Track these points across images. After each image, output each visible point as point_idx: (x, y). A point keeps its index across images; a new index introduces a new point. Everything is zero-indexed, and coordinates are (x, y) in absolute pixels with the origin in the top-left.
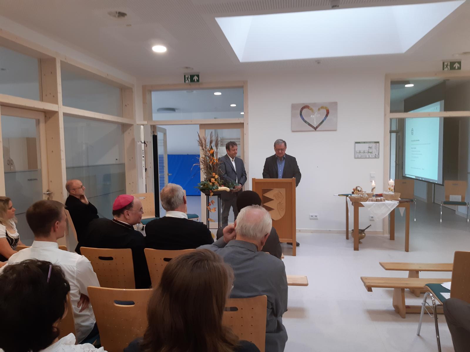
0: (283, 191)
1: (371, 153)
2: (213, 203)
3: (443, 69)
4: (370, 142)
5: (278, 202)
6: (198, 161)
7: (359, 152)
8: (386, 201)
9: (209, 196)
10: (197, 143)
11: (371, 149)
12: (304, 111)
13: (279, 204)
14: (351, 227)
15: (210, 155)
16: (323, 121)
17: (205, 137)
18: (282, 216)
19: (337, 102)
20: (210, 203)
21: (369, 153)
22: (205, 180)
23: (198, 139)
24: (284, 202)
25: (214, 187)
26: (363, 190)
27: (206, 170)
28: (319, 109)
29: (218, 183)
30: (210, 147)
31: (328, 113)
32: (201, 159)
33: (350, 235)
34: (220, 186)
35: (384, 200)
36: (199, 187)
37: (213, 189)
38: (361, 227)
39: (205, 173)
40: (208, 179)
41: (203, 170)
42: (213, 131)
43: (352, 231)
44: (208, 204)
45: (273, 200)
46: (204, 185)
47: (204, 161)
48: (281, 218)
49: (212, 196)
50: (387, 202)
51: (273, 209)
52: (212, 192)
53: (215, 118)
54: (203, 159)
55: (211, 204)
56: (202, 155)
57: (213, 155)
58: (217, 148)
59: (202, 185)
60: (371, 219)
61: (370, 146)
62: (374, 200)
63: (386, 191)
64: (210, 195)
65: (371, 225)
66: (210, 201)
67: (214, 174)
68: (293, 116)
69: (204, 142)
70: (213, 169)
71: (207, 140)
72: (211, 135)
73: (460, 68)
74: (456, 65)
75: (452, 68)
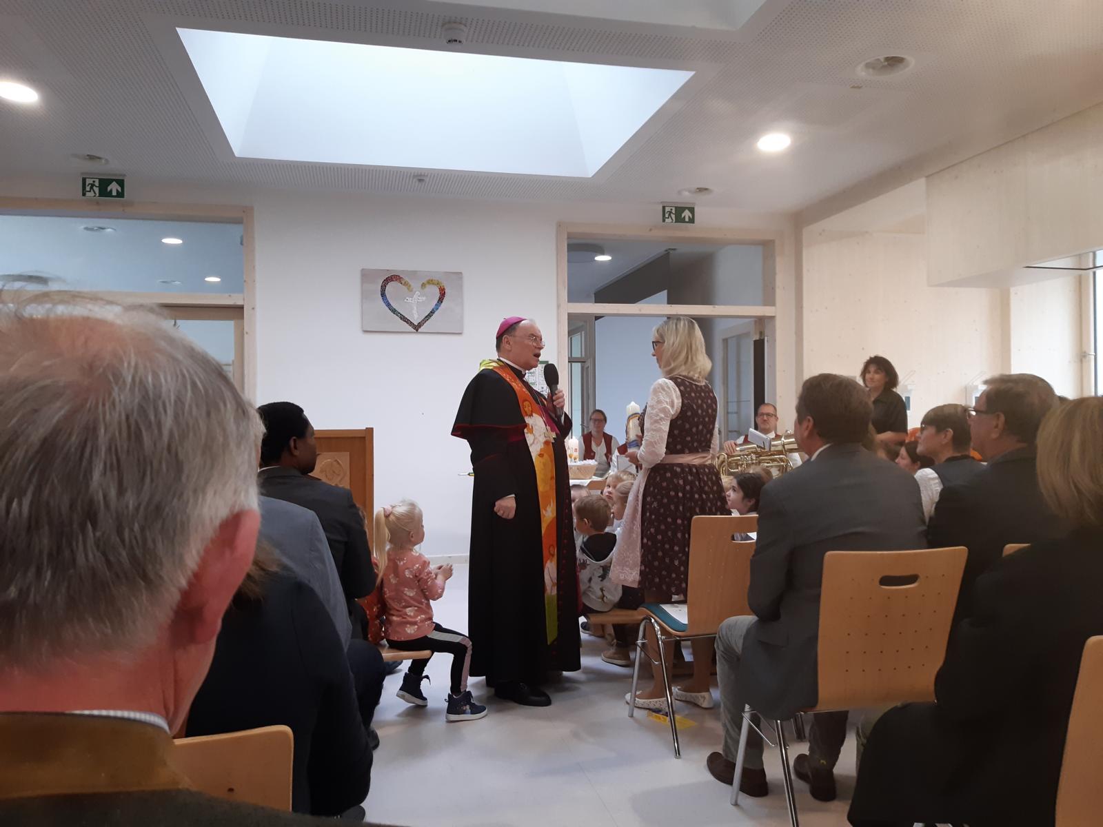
0: (344, 459)
3: (664, 221)
11: (533, 376)
12: (390, 287)
16: (432, 312)
19: (461, 273)
24: (346, 484)
28: (423, 285)
31: (443, 293)
68: (365, 296)
73: (692, 221)
74: (687, 214)
75: (679, 219)
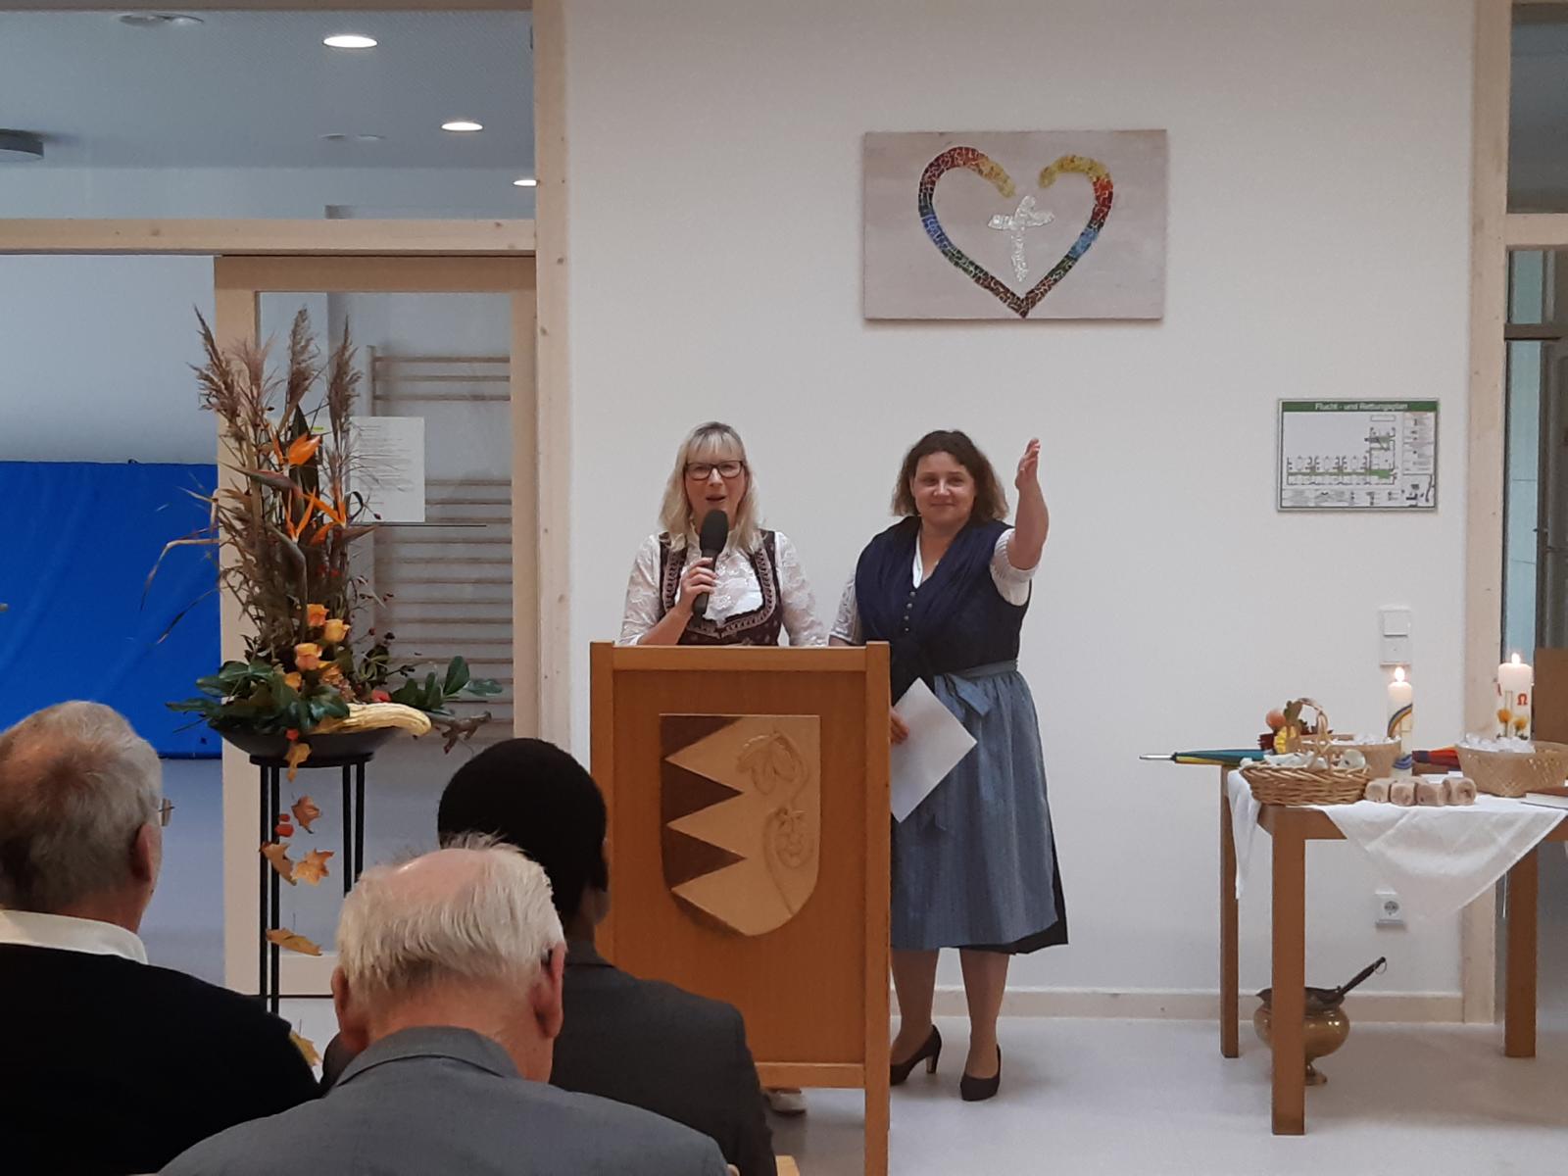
0: (804, 731)
1: (1384, 474)
2: (304, 822)
4: (1378, 405)
5: (773, 810)
6: (199, 520)
7: (1304, 465)
8: (1479, 798)
9: (282, 771)
10: (193, 391)
11: (1388, 449)
13: (776, 824)
14: (1256, 976)
15: (286, 473)
17: (251, 345)
18: (797, 907)
20: (287, 818)
21: (1375, 479)
22: (248, 655)
23: (203, 360)
24: (809, 805)
25: (319, 705)
26: (1336, 725)
27: (257, 583)
29: (348, 674)
30: (286, 419)
32: (224, 501)
33: (1246, 1024)
34: (363, 696)
35: (1468, 794)
36: (205, 704)
37: (310, 715)
38: (1320, 975)
39: (254, 601)
40: (272, 648)
41: (235, 579)
42: (316, 303)
43: (1261, 1002)
44: (272, 825)
45: (737, 793)
46: (243, 688)
47: (241, 519)
48: (790, 916)
49: (300, 766)
50: (1484, 803)
51: (737, 859)
52: (302, 739)
53: (332, 212)
54: (242, 507)
55: (293, 822)
56: (231, 479)
57: (307, 473)
58: (340, 428)
59: (228, 687)
60: (1386, 916)
61: (1382, 429)
62: (1400, 790)
63: (1483, 731)
64: (286, 764)
65: (1383, 960)
66: (285, 808)
67: (316, 610)
68: (872, 214)
69: (242, 383)
70: (313, 576)
71: (267, 370)
72: (294, 333)
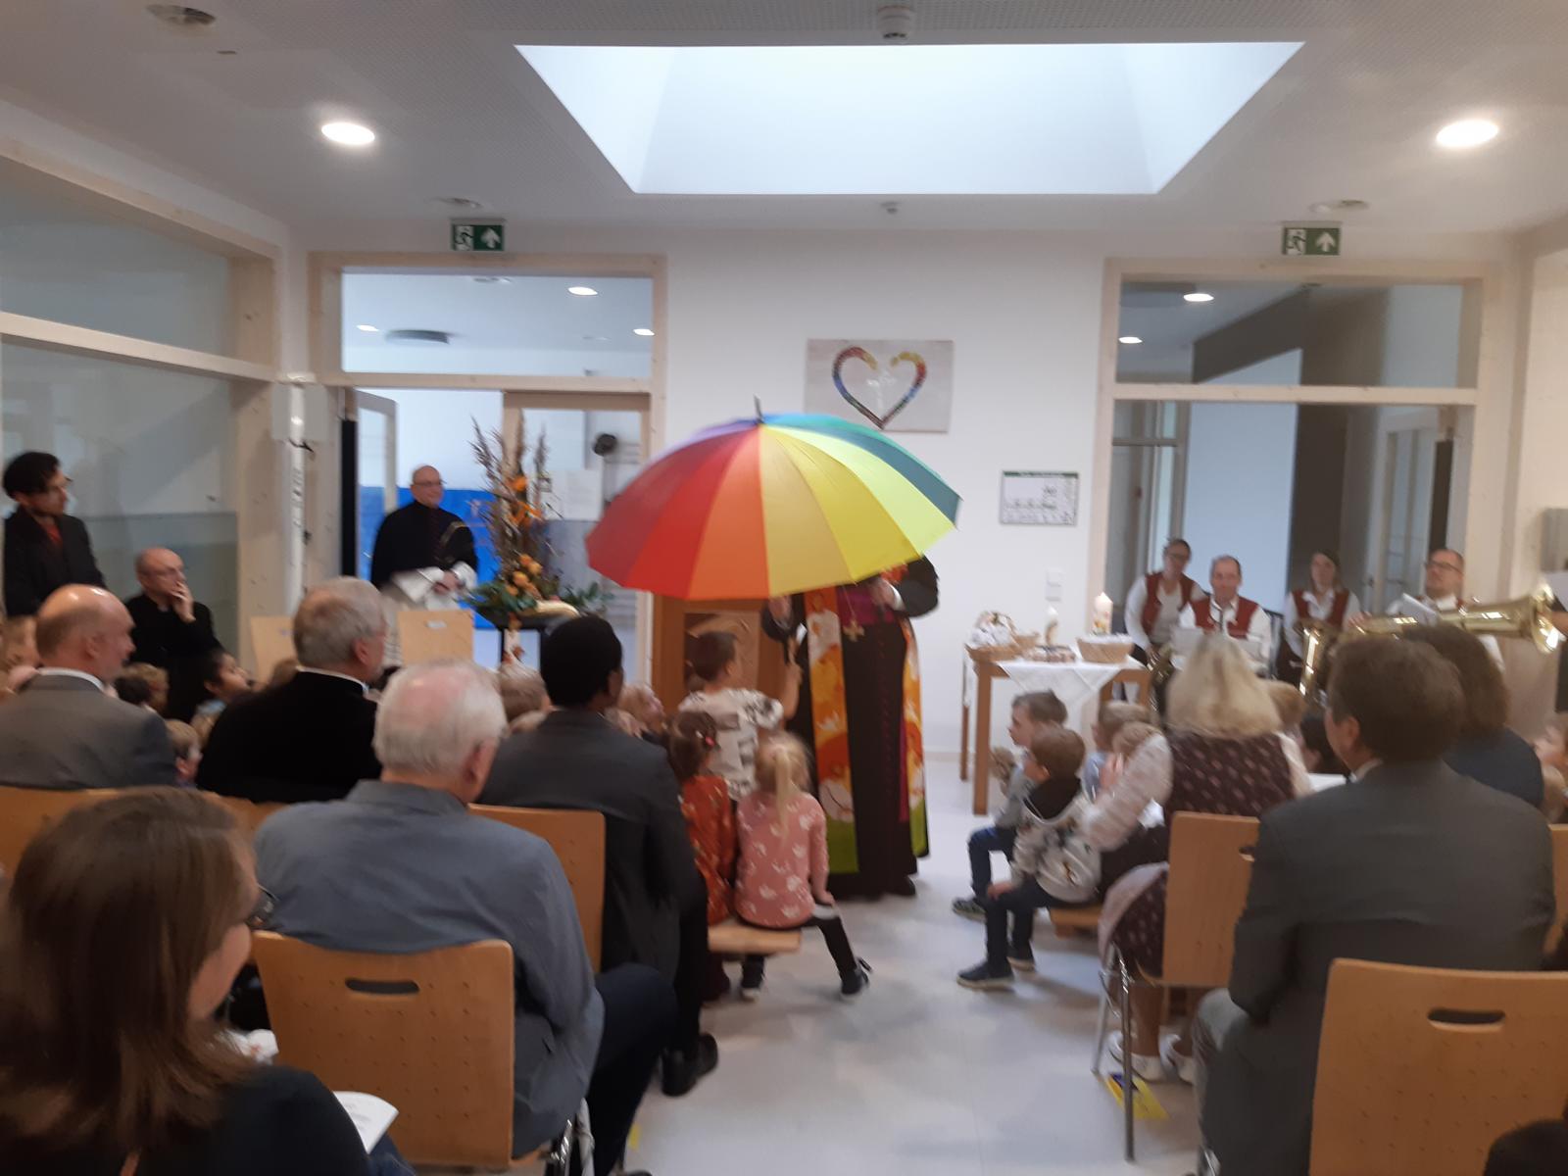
0: (752, 621)
1: (1051, 507)
3: (1284, 252)
4: (1049, 474)
9: (507, 632)
11: (1053, 496)
12: (848, 365)
15: (513, 493)
16: (905, 401)
19: (951, 342)
21: (1046, 510)
24: (753, 656)
25: (524, 602)
27: (498, 544)
28: (894, 362)
29: (538, 588)
30: (515, 467)
31: (922, 372)
34: (546, 598)
37: (520, 606)
46: (490, 595)
47: (492, 516)
49: (516, 630)
52: (518, 618)
57: (523, 494)
59: (482, 592)
61: (1051, 486)
64: (509, 629)
66: (509, 649)
67: (525, 557)
68: (811, 378)
69: (493, 451)
70: (525, 542)
73: (1334, 250)
74: (1326, 240)
75: (1312, 248)
